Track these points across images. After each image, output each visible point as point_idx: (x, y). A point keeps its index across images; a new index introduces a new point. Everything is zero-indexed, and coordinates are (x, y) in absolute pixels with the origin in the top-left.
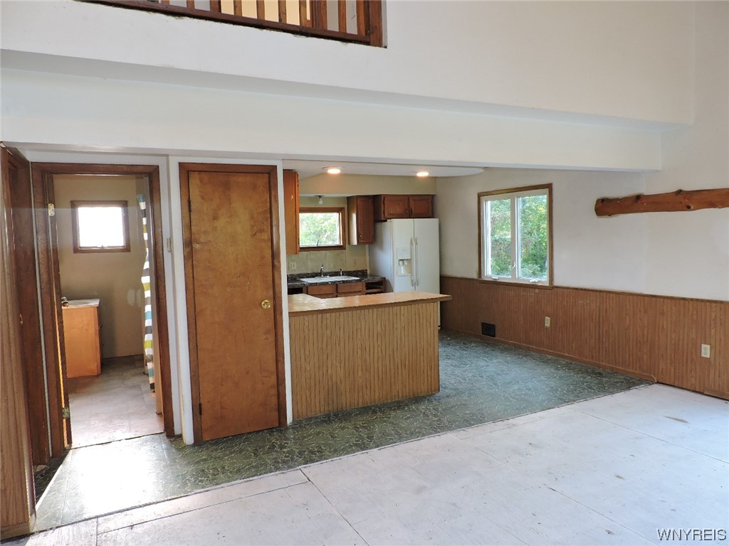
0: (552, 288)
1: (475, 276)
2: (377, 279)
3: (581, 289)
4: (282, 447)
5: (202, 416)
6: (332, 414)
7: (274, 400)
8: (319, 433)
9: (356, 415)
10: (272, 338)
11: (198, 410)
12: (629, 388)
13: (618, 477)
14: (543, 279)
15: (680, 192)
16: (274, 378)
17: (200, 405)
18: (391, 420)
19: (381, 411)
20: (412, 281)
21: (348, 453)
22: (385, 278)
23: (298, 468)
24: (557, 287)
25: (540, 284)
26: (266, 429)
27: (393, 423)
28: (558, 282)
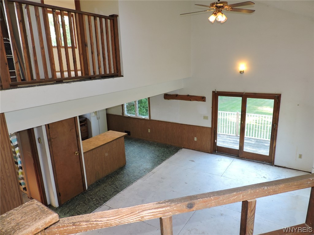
0: (150, 120)
1: (121, 115)
2: (84, 119)
3: (160, 121)
4: (92, 199)
5: (61, 197)
6: (98, 181)
7: (81, 184)
8: (99, 190)
9: (106, 180)
10: (79, 163)
11: (59, 195)
12: (177, 152)
13: (186, 183)
14: (147, 117)
15: (188, 95)
16: (81, 176)
17: (60, 193)
18: (119, 179)
19: (114, 177)
20: (97, 118)
21: (115, 195)
22: (86, 118)
23: (104, 204)
24: (152, 120)
25: (146, 119)
26: (80, 193)
27: (119, 180)
28: (152, 118)
